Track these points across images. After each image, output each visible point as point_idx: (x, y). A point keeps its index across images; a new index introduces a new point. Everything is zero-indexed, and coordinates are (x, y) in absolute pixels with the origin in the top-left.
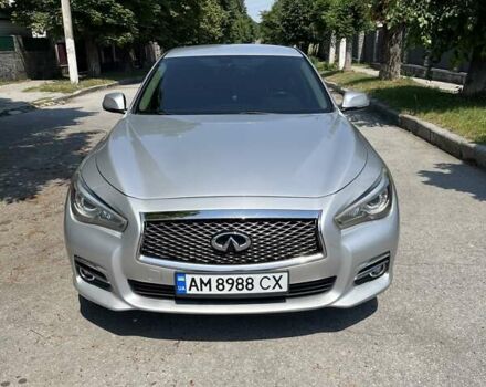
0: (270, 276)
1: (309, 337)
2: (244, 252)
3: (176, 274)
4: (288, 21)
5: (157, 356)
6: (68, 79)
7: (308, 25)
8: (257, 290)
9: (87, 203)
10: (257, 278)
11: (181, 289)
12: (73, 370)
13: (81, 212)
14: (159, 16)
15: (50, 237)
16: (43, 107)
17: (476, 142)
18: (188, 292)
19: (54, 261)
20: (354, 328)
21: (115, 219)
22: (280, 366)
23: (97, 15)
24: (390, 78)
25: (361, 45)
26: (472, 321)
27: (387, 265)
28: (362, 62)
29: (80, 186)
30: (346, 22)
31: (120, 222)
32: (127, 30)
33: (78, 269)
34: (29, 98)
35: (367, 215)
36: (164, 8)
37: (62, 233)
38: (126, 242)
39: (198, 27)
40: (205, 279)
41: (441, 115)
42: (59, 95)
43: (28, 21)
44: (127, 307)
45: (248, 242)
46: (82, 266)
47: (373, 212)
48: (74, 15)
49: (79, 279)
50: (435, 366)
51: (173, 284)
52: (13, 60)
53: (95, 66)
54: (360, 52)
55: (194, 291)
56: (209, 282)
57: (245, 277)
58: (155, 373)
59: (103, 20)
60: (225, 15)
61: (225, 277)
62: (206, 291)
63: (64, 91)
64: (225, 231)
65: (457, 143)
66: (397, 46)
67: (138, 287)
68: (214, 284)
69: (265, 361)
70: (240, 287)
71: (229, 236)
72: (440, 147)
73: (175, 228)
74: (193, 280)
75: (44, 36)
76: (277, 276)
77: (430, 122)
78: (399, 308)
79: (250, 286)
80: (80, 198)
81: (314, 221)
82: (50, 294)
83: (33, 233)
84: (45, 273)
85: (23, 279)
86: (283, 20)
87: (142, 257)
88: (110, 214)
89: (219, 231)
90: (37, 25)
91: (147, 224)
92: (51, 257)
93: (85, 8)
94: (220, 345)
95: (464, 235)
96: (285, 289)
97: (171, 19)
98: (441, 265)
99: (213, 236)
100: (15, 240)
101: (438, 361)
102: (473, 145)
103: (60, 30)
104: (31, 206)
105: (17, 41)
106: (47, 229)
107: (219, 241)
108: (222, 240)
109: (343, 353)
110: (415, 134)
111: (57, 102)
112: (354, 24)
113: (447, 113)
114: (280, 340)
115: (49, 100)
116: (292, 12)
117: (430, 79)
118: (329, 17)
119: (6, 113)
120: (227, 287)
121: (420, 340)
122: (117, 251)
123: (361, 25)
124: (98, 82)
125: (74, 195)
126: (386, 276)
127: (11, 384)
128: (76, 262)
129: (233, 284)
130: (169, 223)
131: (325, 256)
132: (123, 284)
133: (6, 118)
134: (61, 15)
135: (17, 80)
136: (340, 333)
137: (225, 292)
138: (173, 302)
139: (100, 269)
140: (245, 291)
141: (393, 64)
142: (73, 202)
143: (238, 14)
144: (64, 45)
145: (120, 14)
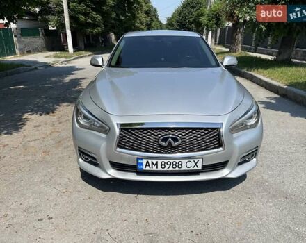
0: (192, 160)
1: (210, 193)
2: (178, 146)
3: (138, 159)
4: (181, 22)
5: (126, 204)
6: (68, 51)
7: (191, 25)
8: (184, 168)
9: (85, 117)
10: (184, 162)
11: (140, 167)
12: (79, 212)
13: (81, 122)
14: (114, 19)
15: (63, 135)
16: (55, 65)
17: (286, 85)
18: (144, 169)
19: (65, 148)
20: (235, 188)
21: (101, 127)
22: (196, 211)
23: (82, 18)
24: (235, 52)
25: (218, 35)
26: (301, 185)
27: (256, 154)
28: (219, 44)
29: (81, 107)
30: (212, 22)
31: (105, 128)
32: (98, 26)
33: (80, 155)
34: (48, 61)
35: (246, 125)
36: (117, 15)
37: (71, 133)
38: (108, 140)
39: (134, 25)
40: (155, 162)
41: (265, 71)
42: (64, 59)
43: (47, 21)
44: (109, 177)
45: (180, 141)
46: (82, 153)
47: (249, 124)
48: (71, 18)
49: (80, 160)
50: (285, 212)
51: (135, 164)
52: (39, 41)
53: (81, 45)
54: (218, 39)
55: (148, 168)
56: (157, 163)
57: (177, 161)
58: (125, 214)
59: (86, 21)
60: (148, 19)
61: (166, 161)
62: (154, 168)
63: (66, 57)
64: (166, 135)
65: (276, 86)
66: (240, 35)
67: (115, 165)
68: (159, 165)
69: (187, 208)
70: (174, 166)
71: (168, 138)
72: (266, 88)
73: (137, 133)
74: (148, 162)
75: (55, 28)
76: (196, 161)
77: (260, 75)
78: (259, 177)
79: (180, 166)
80: (81, 114)
81: (218, 129)
82: (64, 167)
83: (52, 132)
84: (60, 155)
85: (48, 158)
86: (178, 21)
87: (118, 149)
88: (98, 124)
89: (163, 134)
90: (52, 23)
91: (121, 130)
92: (63, 146)
93: (77, 14)
94: (161, 198)
95: (287, 136)
96: (200, 167)
97: (120, 20)
98: (278, 152)
99: (160, 137)
100: (43, 136)
101: (286, 209)
102: (286, 87)
103: (63, 26)
104: (52, 117)
105: (41, 31)
106: (60, 130)
107: (163, 140)
108: (165, 140)
109: (232, 204)
110: (251, 80)
111: (62, 63)
112: (216, 24)
113: (269, 70)
114: (195, 195)
115: (58, 62)
116: (183, 17)
117: (255, 52)
118: (203, 20)
119: (36, 68)
120: (167, 166)
121: (274, 196)
122: (103, 145)
123: (220, 24)
124: (83, 53)
125: (77, 112)
126: (255, 160)
127: (44, 220)
128: (79, 150)
129: (170, 165)
130: (134, 130)
131: (224, 149)
132: (106, 164)
133: (36, 71)
134: (64, 17)
135: (41, 52)
136: (228, 191)
137: (166, 169)
138: (135, 174)
139: (93, 155)
140: (177, 169)
141: (237, 44)
142: (77, 116)
143: (154, 19)
144: (66, 34)
145: (94, 17)
